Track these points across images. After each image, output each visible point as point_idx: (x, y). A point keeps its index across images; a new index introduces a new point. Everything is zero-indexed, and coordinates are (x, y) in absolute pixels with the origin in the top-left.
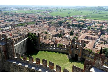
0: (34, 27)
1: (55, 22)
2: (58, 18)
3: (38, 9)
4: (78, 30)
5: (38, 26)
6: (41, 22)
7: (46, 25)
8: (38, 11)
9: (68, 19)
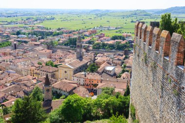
0: (10, 54)
1: (61, 42)
2: (63, 33)
3: (8, 16)
4: (122, 56)
5: (19, 51)
6: (26, 42)
7: (40, 48)
8: (9, 21)
9: (87, 33)
